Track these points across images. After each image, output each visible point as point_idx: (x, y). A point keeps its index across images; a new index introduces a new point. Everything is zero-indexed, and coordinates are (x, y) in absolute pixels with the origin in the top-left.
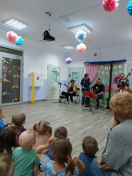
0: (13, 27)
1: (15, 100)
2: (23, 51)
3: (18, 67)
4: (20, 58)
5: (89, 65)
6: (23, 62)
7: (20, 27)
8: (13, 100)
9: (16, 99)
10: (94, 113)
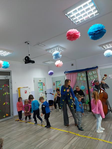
2: (11, 71)
3: (7, 85)
4: (8, 77)
7: (6, 54)
8: (4, 116)
9: (7, 115)
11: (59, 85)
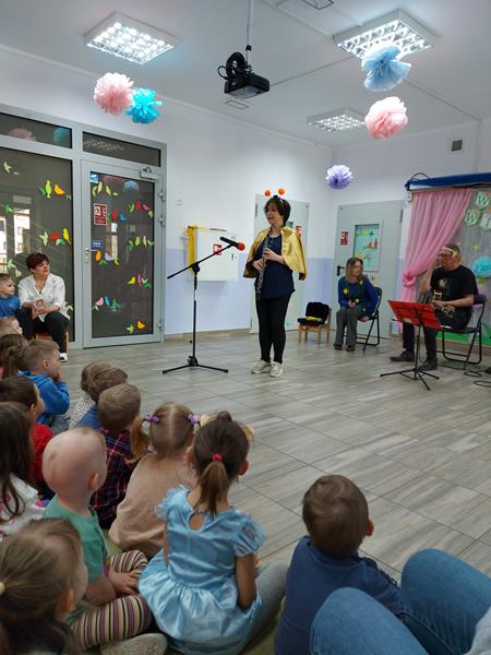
0: (121, 53)
1: (136, 327)
2: (165, 145)
3: (146, 208)
4: (153, 174)
5: (425, 192)
6: (163, 190)
7: (147, 51)
8: (131, 329)
9: (141, 326)
10: (428, 389)
11: (370, 246)
